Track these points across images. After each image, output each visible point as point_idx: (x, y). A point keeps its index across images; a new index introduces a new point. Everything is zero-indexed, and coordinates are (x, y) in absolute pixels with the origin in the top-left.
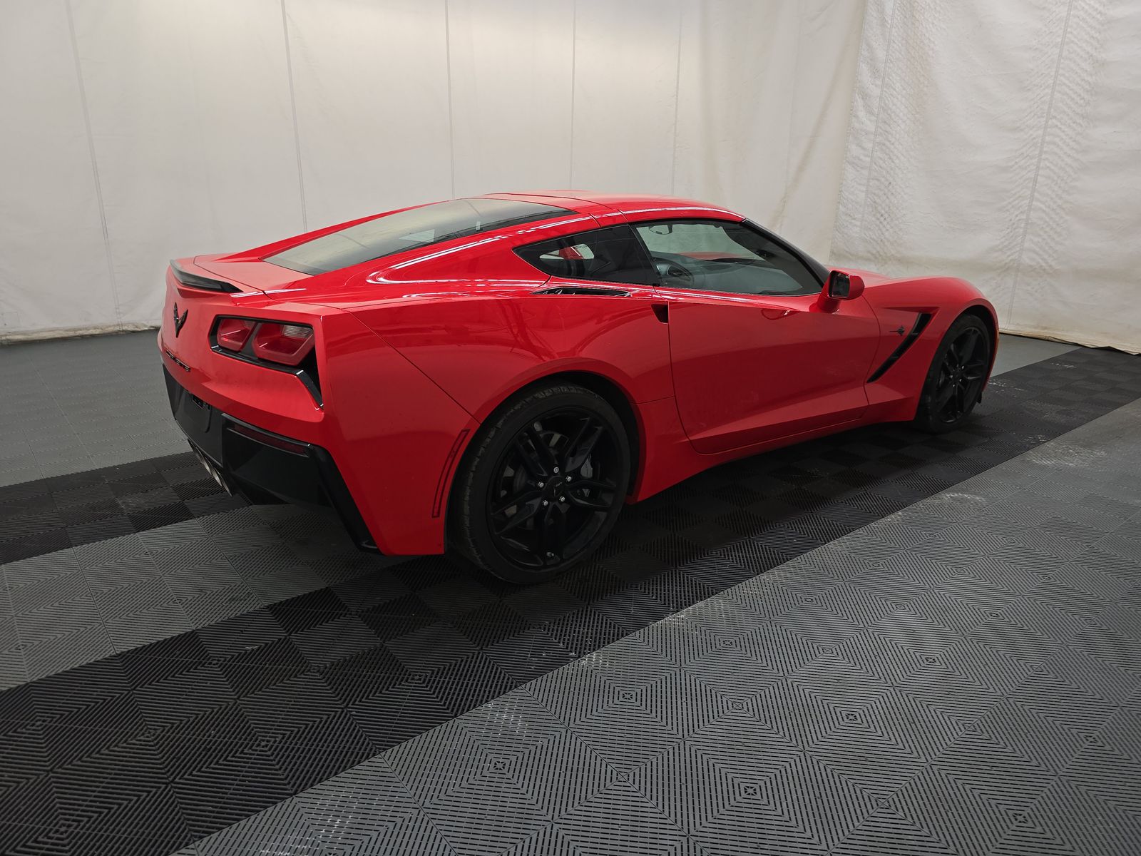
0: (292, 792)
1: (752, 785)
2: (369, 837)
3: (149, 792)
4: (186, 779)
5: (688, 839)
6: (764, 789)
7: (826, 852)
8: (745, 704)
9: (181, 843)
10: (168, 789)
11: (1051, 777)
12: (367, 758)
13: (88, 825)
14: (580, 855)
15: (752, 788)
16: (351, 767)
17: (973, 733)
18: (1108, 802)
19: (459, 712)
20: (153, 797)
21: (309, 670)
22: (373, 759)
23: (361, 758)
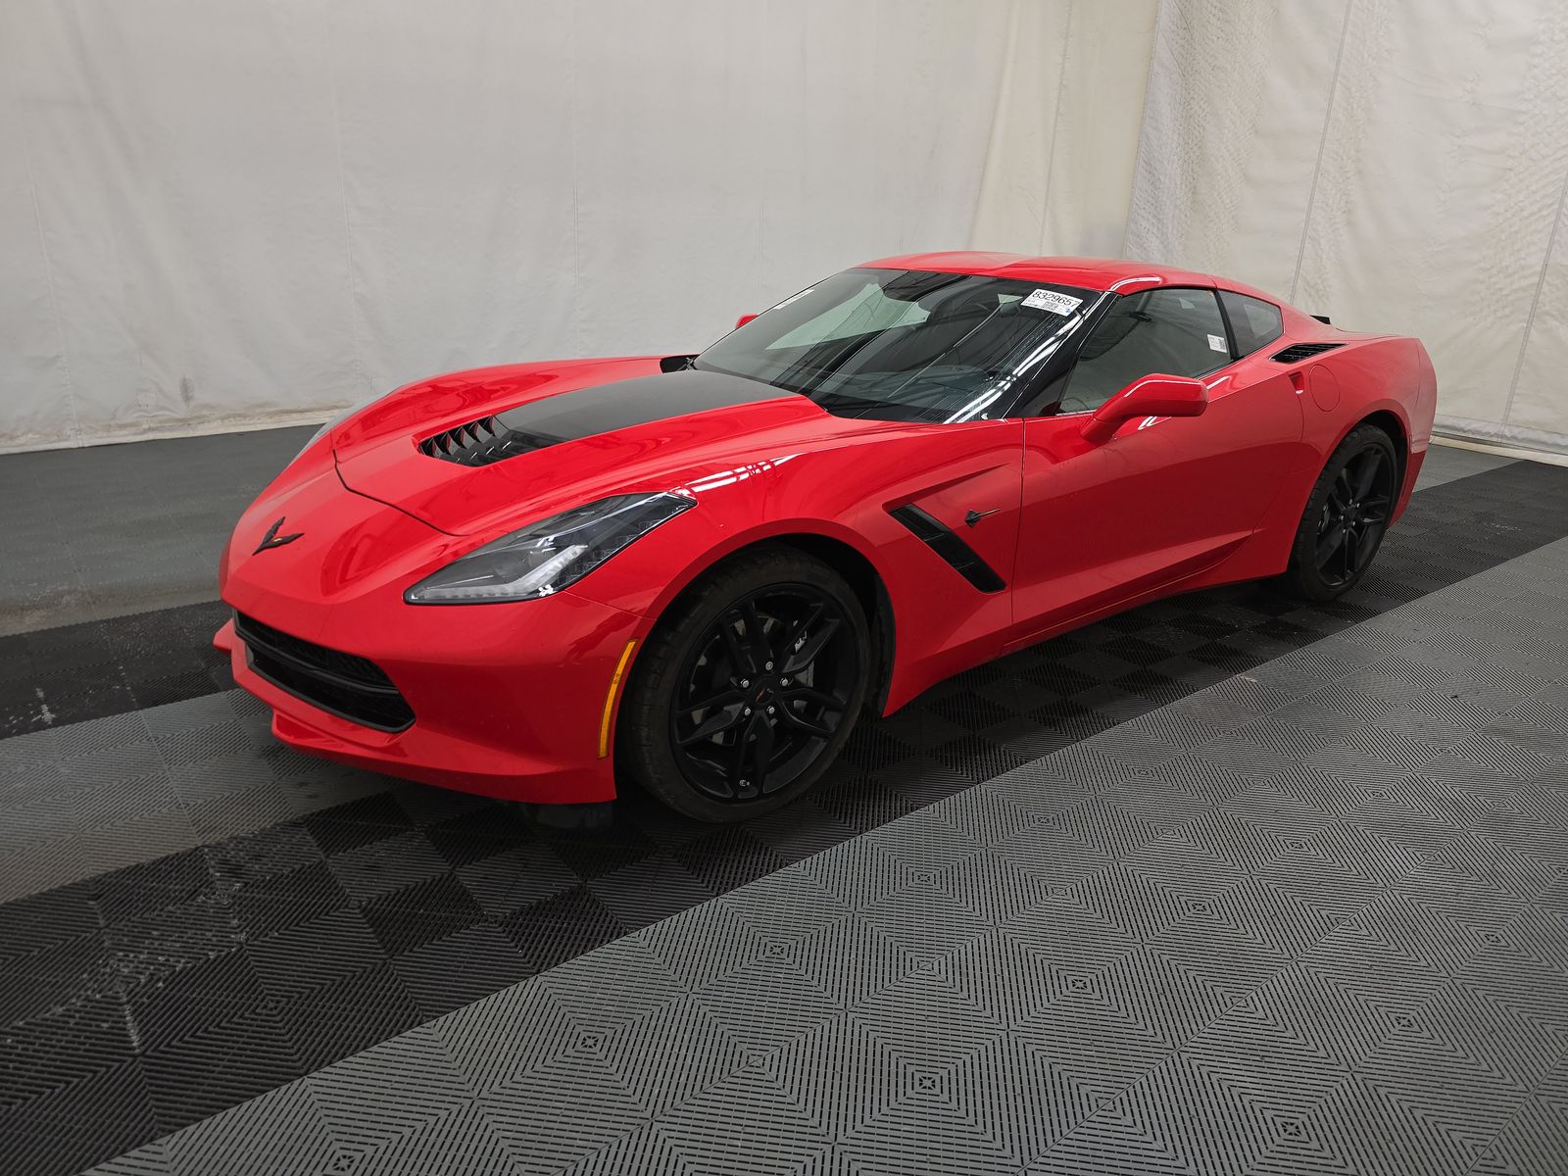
0: (302, 1071)
1: (930, 1075)
2: (400, 1135)
3: (109, 1067)
4: (162, 1052)
5: (833, 1147)
6: (945, 1081)
7: (1019, 1169)
8: (936, 964)
9: (144, 1137)
10: (135, 1064)
11: (1342, 1074)
12: (410, 1027)
13: (22, 1110)
14: (691, 1174)
15: (929, 1078)
16: (386, 1039)
17: (1244, 1009)
18: (1414, 1111)
19: (544, 966)
20: (114, 1073)
21: (347, 906)
22: (418, 1029)
23: (402, 1026)
